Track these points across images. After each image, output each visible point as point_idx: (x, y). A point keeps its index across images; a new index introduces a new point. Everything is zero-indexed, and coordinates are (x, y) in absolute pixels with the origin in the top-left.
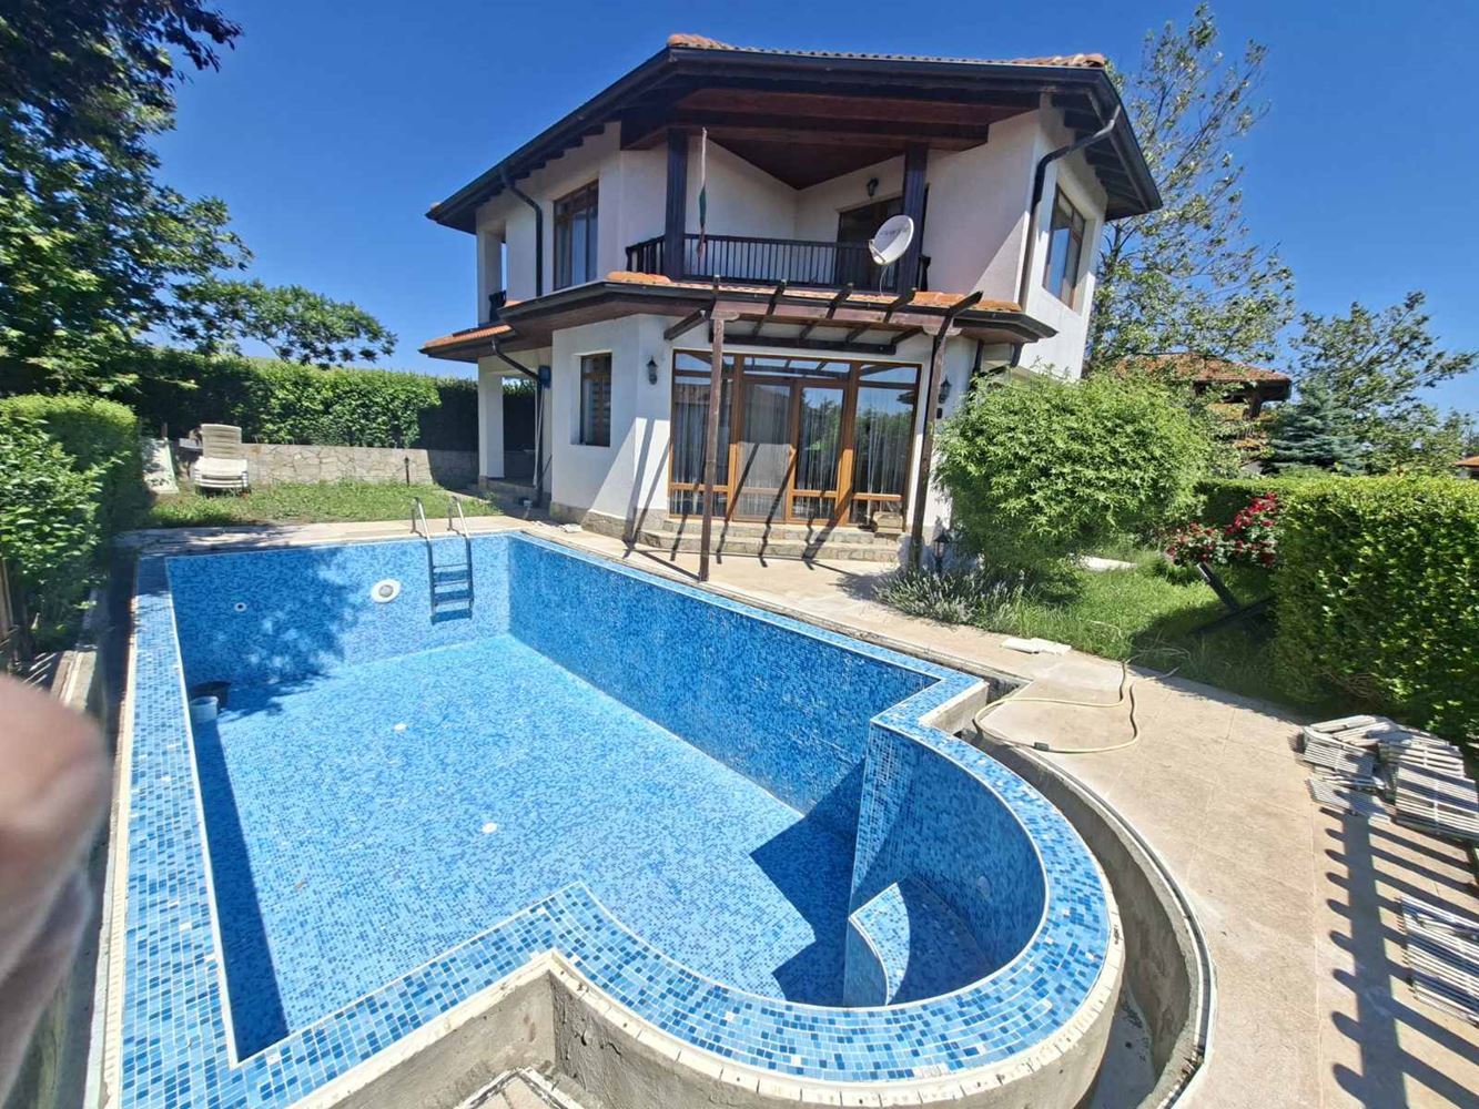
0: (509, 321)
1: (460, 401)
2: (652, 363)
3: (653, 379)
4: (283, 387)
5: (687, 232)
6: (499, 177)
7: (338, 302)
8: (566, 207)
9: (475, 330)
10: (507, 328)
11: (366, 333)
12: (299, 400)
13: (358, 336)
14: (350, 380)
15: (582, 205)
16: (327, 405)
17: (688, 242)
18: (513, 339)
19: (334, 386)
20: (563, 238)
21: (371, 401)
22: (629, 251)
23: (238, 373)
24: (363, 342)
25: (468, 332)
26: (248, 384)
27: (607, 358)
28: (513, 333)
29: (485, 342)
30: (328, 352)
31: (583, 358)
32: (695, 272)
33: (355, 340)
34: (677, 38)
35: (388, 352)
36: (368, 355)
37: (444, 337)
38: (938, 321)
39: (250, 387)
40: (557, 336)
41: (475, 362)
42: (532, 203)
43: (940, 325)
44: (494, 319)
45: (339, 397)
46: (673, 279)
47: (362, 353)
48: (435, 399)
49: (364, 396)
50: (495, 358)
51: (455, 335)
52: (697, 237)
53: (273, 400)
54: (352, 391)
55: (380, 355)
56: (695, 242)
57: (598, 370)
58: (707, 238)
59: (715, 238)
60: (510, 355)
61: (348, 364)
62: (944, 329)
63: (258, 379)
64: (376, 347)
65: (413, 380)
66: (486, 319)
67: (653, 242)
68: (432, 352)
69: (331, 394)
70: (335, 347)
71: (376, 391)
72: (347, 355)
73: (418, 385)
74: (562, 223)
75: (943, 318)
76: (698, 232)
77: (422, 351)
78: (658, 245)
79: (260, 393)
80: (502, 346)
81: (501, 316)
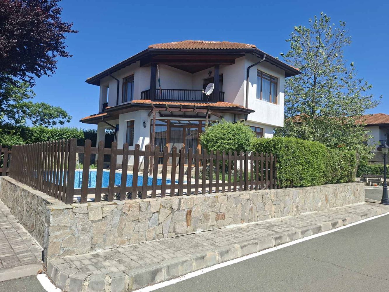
0: (107, 112)
1: (91, 136)
2: (144, 122)
3: (145, 127)
4: (36, 133)
5: (156, 88)
6: (107, 73)
7: (54, 106)
8: (126, 80)
9: (97, 114)
10: (106, 114)
11: (62, 116)
12: (40, 137)
13: (59, 117)
14: (57, 130)
15: (130, 80)
16: (49, 138)
17: (156, 91)
18: (108, 117)
19: (52, 132)
20: (125, 88)
21: (62, 137)
22: (142, 93)
23: (24, 129)
24: (61, 119)
25: (95, 115)
26: (26, 132)
27: (133, 121)
28: (108, 115)
29: (100, 117)
30: (49, 122)
31: (128, 122)
32: (159, 98)
33: (58, 118)
34: (151, 46)
35: (68, 122)
36: (61, 123)
37: (88, 116)
38: (206, 111)
39: (27, 133)
40: (120, 116)
41: (96, 124)
42: (116, 79)
43: (206, 112)
44: (103, 112)
45: (53, 136)
46: (152, 101)
47: (59, 122)
48: (83, 136)
49: (60, 135)
50: (103, 123)
51: (91, 116)
52: (159, 89)
53: (33, 137)
54: (57, 134)
55: (65, 123)
56: (159, 91)
57: (131, 125)
58: (162, 90)
59: (164, 90)
60: (108, 122)
61: (54, 126)
62: (207, 112)
63: (30, 131)
64: (64, 120)
65: (76, 130)
66: (101, 111)
67: (148, 91)
68: (83, 121)
69: (50, 135)
70: (51, 121)
71: (64, 134)
72: (54, 123)
73: (78, 132)
74: (125, 84)
75: (207, 110)
76: (159, 88)
77: (80, 121)
78: (149, 91)
79: (29, 135)
80: (105, 119)
81: (105, 111)
